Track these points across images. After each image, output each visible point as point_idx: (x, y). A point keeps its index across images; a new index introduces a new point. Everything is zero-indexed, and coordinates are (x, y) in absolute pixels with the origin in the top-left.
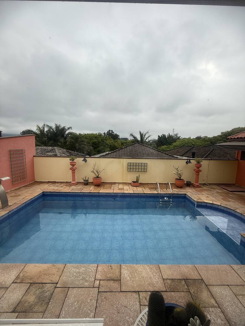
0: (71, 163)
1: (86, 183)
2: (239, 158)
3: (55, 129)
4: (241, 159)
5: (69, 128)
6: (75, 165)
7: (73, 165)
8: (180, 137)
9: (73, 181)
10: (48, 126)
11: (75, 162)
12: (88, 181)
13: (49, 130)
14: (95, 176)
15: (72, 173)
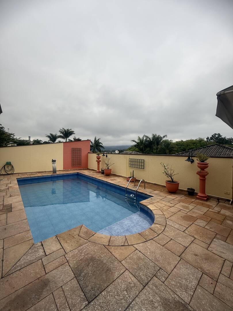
3: (151, 138)
5: (164, 137)
10: (146, 136)
13: (146, 139)
15: (98, 164)
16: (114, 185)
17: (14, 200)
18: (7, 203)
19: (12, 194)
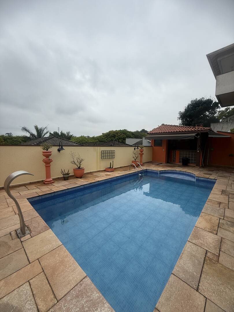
0: (44, 153)
1: (66, 177)
2: (153, 146)
4: (154, 146)
6: (50, 155)
7: (47, 155)
8: (72, 135)
9: (47, 178)
11: (51, 152)
12: (68, 174)
14: (76, 167)
15: (46, 166)
16: (124, 176)
17: (218, 196)
18: (225, 196)
19: (217, 206)
